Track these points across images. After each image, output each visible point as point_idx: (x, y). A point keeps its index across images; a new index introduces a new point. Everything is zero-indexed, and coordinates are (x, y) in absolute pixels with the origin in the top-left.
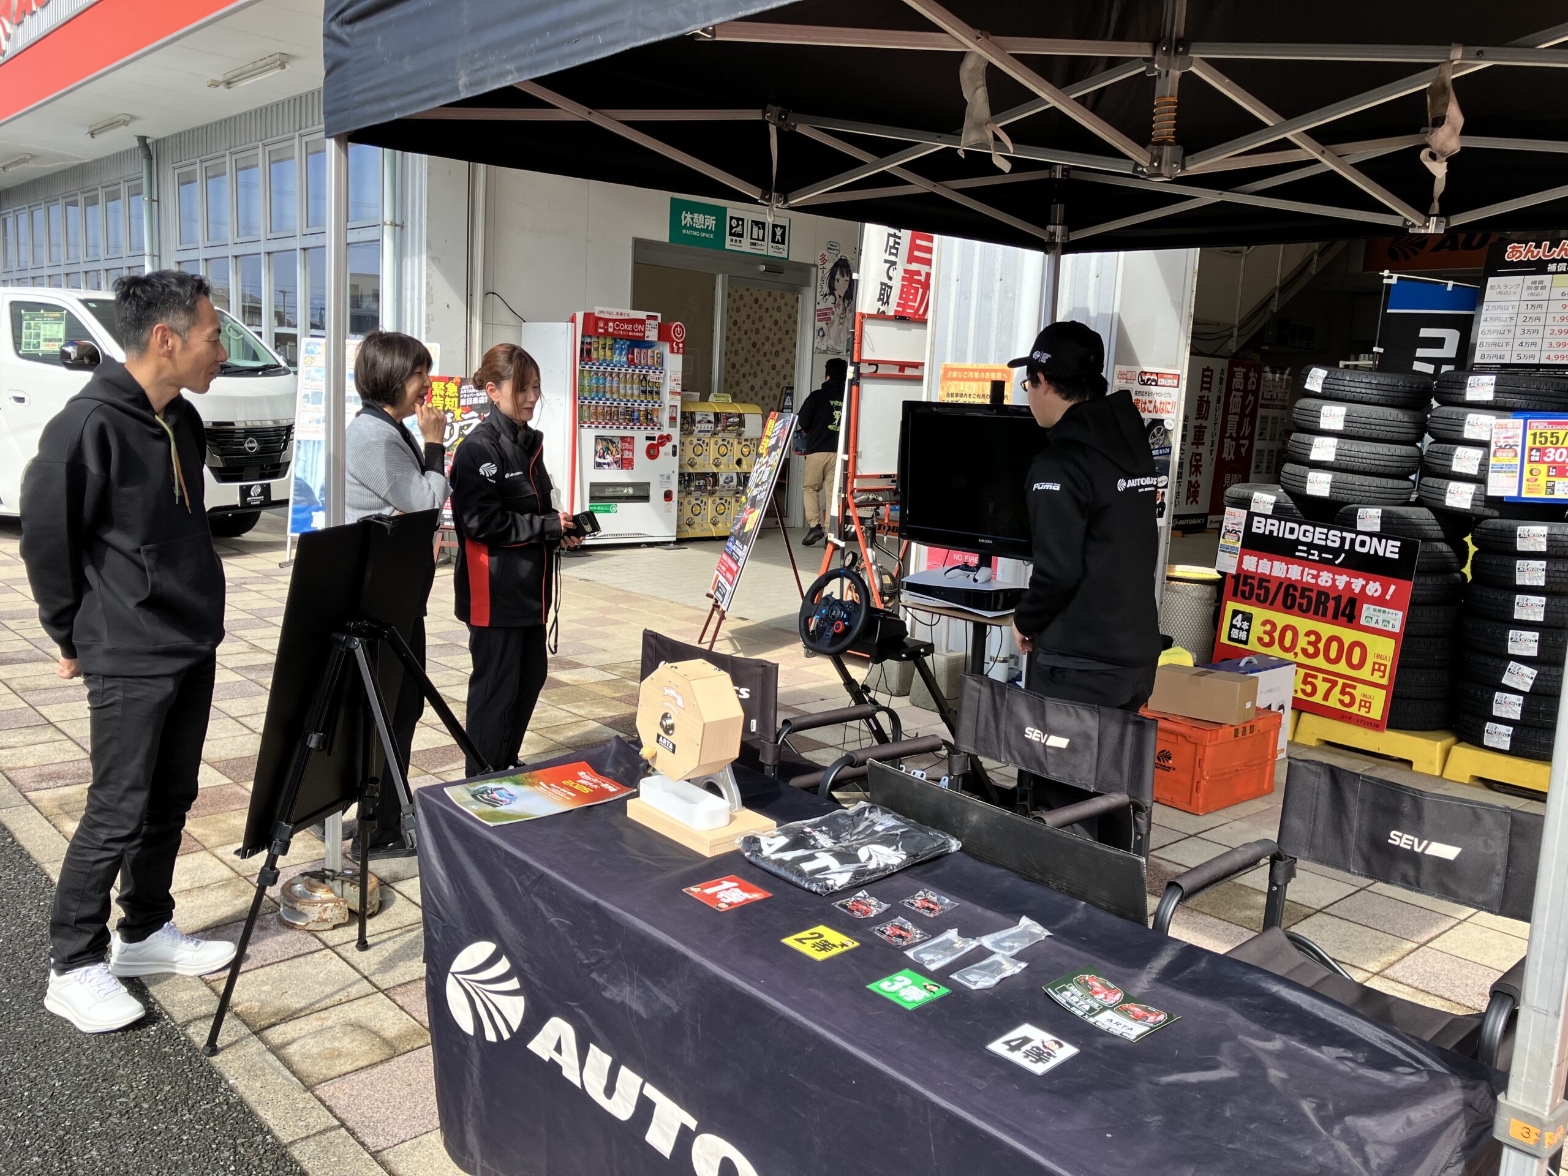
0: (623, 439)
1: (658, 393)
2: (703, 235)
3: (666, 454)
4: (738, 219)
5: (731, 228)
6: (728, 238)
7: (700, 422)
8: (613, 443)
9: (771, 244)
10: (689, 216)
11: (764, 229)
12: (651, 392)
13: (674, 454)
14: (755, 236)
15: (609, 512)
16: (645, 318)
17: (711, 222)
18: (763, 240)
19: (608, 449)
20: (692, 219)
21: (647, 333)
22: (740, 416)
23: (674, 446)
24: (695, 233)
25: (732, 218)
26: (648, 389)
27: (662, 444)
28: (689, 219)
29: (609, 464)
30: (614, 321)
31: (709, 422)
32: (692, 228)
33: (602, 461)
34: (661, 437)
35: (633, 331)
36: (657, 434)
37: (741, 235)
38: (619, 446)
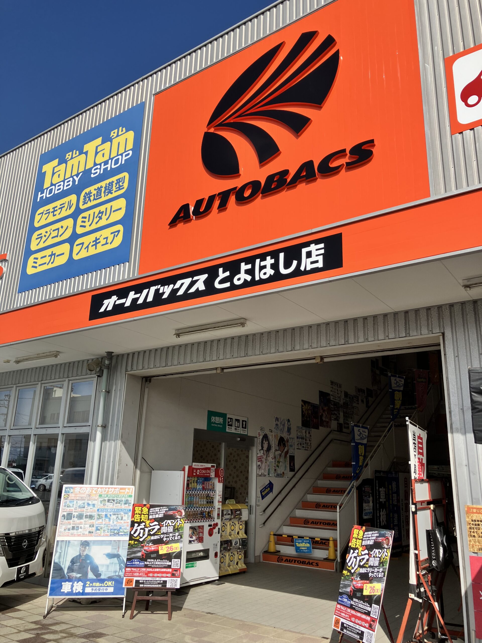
0: (199, 527)
1: (213, 502)
2: (219, 426)
3: (216, 533)
4: (231, 419)
5: (228, 422)
6: (227, 427)
7: (225, 515)
8: (195, 529)
9: (242, 429)
10: (214, 418)
11: (239, 423)
12: (210, 502)
13: (219, 533)
14: (236, 426)
15: (193, 567)
16: (210, 467)
17: (221, 420)
18: (239, 427)
19: (194, 533)
20: (215, 419)
21: (211, 474)
22: (240, 510)
23: (219, 529)
24: (216, 425)
25: (228, 418)
26: (209, 500)
27: (214, 528)
28: (214, 419)
29: (194, 541)
30: (199, 469)
31: (229, 514)
32: (215, 423)
33: (191, 539)
34: (214, 524)
35: (206, 473)
36: (212, 523)
37: (231, 425)
38: (198, 530)
